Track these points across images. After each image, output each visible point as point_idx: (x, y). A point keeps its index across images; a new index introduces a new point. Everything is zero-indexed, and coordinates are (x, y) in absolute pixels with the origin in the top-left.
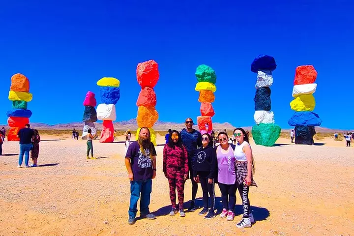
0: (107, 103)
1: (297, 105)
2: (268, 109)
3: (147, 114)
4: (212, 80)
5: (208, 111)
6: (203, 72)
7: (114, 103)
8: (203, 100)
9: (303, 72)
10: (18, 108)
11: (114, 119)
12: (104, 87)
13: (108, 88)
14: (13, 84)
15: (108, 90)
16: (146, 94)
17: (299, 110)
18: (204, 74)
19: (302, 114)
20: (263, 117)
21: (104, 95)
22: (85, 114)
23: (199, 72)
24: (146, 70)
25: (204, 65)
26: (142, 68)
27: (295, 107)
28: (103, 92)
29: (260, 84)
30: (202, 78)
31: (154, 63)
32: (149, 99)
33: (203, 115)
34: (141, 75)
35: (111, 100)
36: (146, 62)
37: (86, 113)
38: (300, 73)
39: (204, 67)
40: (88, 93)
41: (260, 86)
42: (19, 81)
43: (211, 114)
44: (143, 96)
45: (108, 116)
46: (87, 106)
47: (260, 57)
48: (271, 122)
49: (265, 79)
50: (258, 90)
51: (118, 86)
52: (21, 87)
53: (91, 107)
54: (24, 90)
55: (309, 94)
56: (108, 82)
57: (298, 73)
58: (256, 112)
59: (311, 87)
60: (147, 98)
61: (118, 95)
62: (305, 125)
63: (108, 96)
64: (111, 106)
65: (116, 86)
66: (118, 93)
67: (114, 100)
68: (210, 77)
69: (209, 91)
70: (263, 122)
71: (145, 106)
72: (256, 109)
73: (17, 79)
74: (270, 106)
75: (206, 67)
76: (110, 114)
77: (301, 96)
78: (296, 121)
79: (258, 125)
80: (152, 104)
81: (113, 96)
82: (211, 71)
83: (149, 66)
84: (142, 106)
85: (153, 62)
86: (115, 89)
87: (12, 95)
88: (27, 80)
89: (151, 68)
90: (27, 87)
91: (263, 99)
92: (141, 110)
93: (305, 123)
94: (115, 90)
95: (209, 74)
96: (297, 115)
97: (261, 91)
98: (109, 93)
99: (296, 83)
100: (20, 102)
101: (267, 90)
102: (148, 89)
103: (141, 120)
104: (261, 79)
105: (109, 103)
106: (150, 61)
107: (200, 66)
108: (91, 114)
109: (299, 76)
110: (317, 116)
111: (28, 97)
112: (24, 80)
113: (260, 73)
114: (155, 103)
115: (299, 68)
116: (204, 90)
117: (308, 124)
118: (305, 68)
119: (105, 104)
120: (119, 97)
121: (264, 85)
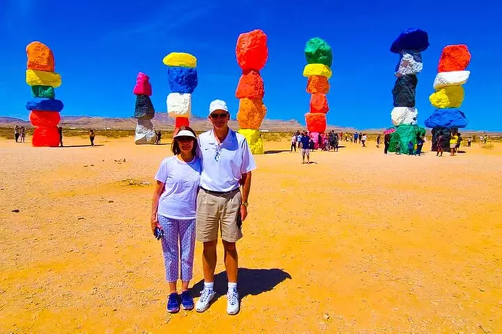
0: (181, 92)
1: (439, 99)
2: (411, 105)
3: (253, 111)
4: (327, 63)
5: (320, 108)
6: (316, 49)
7: (190, 92)
8: (314, 90)
9: (452, 54)
10: (43, 97)
12: (175, 68)
13: (181, 69)
14: (31, 58)
15: (181, 72)
16: (252, 81)
17: (443, 107)
18: (319, 52)
19: (445, 112)
20: (402, 115)
21: (177, 80)
22: (137, 108)
23: (310, 49)
24: (252, 45)
25: (319, 39)
26: (245, 41)
27: (438, 102)
28: (174, 74)
29: (403, 71)
30: (313, 58)
31: (261, 35)
32: (256, 89)
33: (313, 110)
34: (245, 52)
35: (187, 88)
36: (252, 32)
37: (139, 106)
38: (449, 55)
39: (319, 42)
40: (140, 76)
41: (404, 74)
42: (40, 54)
43: (325, 110)
44: (245, 83)
45: (184, 112)
46: (139, 95)
47: (410, 31)
49: (411, 64)
50: (400, 78)
52: (44, 63)
53: (145, 96)
54: (49, 69)
55: (457, 85)
56: (177, 59)
57: (444, 56)
58: (396, 109)
60: (253, 87)
61: (196, 80)
62: (448, 127)
63: (182, 81)
64: (187, 96)
65: (192, 66)
66: (195, 76)
67: (191, 88)
68: (325, 57)
69: (324, 77)
70: (404, 123)
71: (250, 98)
72: (396, 106)
73: (35, 50)
74: (414, 102)
75: (322, 42)
76: (187, 109)
77: (445, 87)
78: (437, 121)
79: (397, 127)
80: (258, 98)
81: (187, 81)
82: (327, 47)
83: (256, 39)
84: (246, 99)
85: (261, 33)
86: (191, 70)
87: (31, 76)
88: (51, 53)
89: (258, 41)
90: (51, 66)
91: (406, 91)
93: (449, 124)
94: (192, 73)
95: (325, 53)
96: (438, 113)
97: (404, 81)
98: (183, 76)
99: (442, 69)
100: (45, 88)
101: (413, 79)
102: (253, 74)
103: (245, 118)
104: (407, 64)
105: (184, 92)
106: (256, 31)
107: (313, 40)
108: (146, 106)
109: (448, 60)
110: (463, 114)
111: (55, 81)
112: (47, 53)
113: (407, 56)
114: (262, 95)
115: (448, 48)
116: (317, 76)
117: (452, 124)
118: (457, 49)
119: (178, 94)
120: (196, 84)
121: (409, 72)
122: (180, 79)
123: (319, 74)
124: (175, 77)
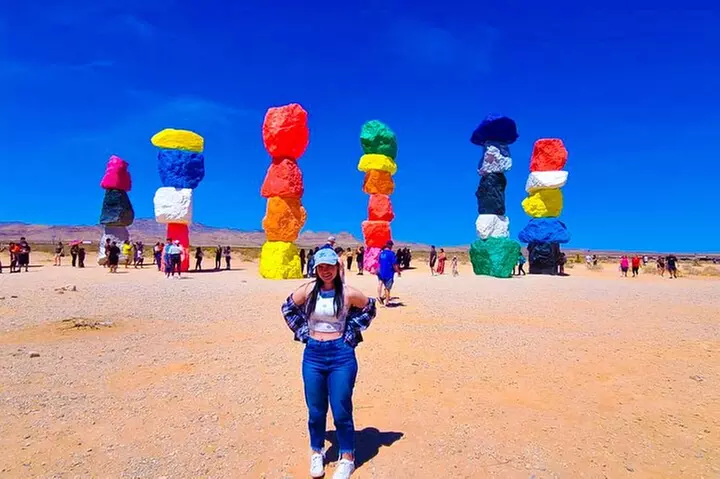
0: (178, 187)
1: (534, 206)
2: (500, 212)
3: (287, 215)
4: (391, 152)
5: (383, 212)
6: (375, 135)
7: (193, 186)
8: (374, 190)
9: (546, 150)
12: (170, 151)
13: (179, 153)
15: (179, 157)
16: (286, 172)
17: (539, 216)
18: (379, 139)
19: (543, 222)
20: (490, 225)
21: (172, 169)
22: (105, 208)
23: (367, 134)
24: (286, 124)
25: (377, 122)
26: (276, 118)
27: (532, 210)
28: (168, 160)
29: (489, 168)
30: (372, 147)
31: (299, 111)
32: (292, 184)
33: (373, 217)
34: (276, 132)
35: (187, 180)
38: (543, 152)
39: (378, 126)
40: (114, 159)
41: (489, 171)
43: (388, 217)
44: (276, 176)
45: (179, 217)
46: (110, 190)
47: (494, 118)
48: (505, 236)
49: (497, 160)
50: (485, 177)
53: (119, 191)
55: (554, 188)
57: (537, 151)
58: (481, 216)
59: (555, 178)
60: (287, 182)
61: (201, 170)
62: (547, 241)
63: (179, 170)
64: (187, 192)
65: (197, 150)
66: (200, 164)
67: (193, 181)
68: (387, 146)
69: (386, 172)
70: (493, 235)
71: (282, 197)
72: (481, 212)
74: (503, 208)
75: (382, 126)
76: (186, 211)
77: (541, 190)
78: (533, 235)
79: (485, 240)
80: (295, 197)
81: (188, 171)
82: (389, 133)
83: (292, 116)
84: (277, 198)
85: (299, 109)
86: (194, 156)
89: (295, 119)
91: (493, 195)
92: (275, 205)
93: (547, 238)
94: (195, 159)
95: (387, 141)
96: (534, 223)
97: (490, 181)
98: (182, 163)
99: (535, 168)
101: (500, 178)
102: (288, 163)
103: (275, 225)
104: (492, 159)
105: (182, 187)
106: (292, 105)
107: (370, 123)
108: (120, 205)
109: (541, 157)
110: (563, 225)
113: (491, 149)
114: (300, 193)
115: (540, 143)
116: (377, 170)
117: (552, 239)
118: (550, 143)
119: (174, 189)
120: (202, 175)
121: (496, 169)
122: (177, 168)
123: (379, 167)
124: (169, 164)
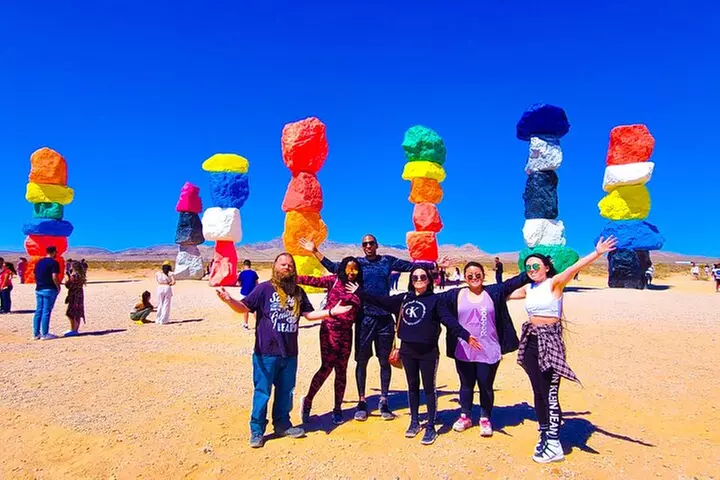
0: (223, 206)
1: (613, 207)
2: (551, 215)
3: (304, 229)
4: (438, 158)
5: (428, 221)
6: (417, 141)
7: (238, 206)
8: (418, 199)
9: (624, 140)
10: (46, 217)
11: (237, 239)
12: (217, 174)
13: (225, 175)
14: (34, 169)
15: (225, 178)
16: (302, 186)
17: (617, 218)
18: (420, 144)
19: (622, 225)
20: (542, 233)
21: (218, 190)
22: (179, 230)
23: (409, 141)
24: (301, 139)
25: (420, 128)
27: (608, 211)
28: (215, 183)
29: (535, 165)
30: (416, 153)
31: (317, 124)
32: (307, 198)
33: (418, 228)
34: (291, 147)
35: (233, 200)
36: (301, 121)
37: (183, 225)
38: (619, 142)
39: (421, 131)
40: (185, 187)
41: (535, 169)
42: (46, 162)
43: (435, 227)
44: (294, 191)
45: (225, 233)
46: (183, 212)
47: (535, 108)
48: (558, 242)
49: (546, 154)
50: (531, 177)
51: (246, 170)
52: (50, 174)
53: (191, 213)
54: (56, 181)
55: (636, 184)
56: (224, 163)
57: (614, 142)
58: (528, 221)
59: (641, 170)
60: (303, 196)
61: (246, 189)
62: (628, 248)
63: (224, 192)
64: (231, 211)
65: (240, 171)
66: (245, 184)
67: (237, 200)
68: (431, 151)
69: (430, 179)
70: (542, 242)
71: (299, 211)
72: (528, 217)
73: (42, 159)
74: (555, 211)
75: (425, 131)
76: (229, 228)
79: (532, 249)
80: (313, 206)
81: (235, 191)
82: (433, 138)
83: (308, 130)
84: (294, 212)
85: (316, 122)
86: (239, 177)
87: (33, 191)
88: (63, 160)
89: (312, 133)
90: (63, 176)
91: (542, 196)
92: (292, 220)
93: (630, 243)
94: (238, 180)
95: (429, 146)
96: (610, 228)
97: (537, 180)
98: (227, 185)
99: (611, 161)
100: (48, 205)
101: (549, 177)
102: (305, 177)
103: (291, 239)
104: (537, 153)
105: (227, 206)
106: (309, 119)
107: (412, 129)
108: (191, 227)
109: (617, 148)
110: (654, 229)
111: (64, 196)
112: (56, 160)
113: (536, 142)
114: (319, 206)
115: (616, 131)
116: (421, 178)
117: (635, 244)
118: (629, 131)
119: (219, 209)
120: (247, 194)
121: (543, 166)
122: (223, 189)
123: (423, 174)
124: (215, 186)
